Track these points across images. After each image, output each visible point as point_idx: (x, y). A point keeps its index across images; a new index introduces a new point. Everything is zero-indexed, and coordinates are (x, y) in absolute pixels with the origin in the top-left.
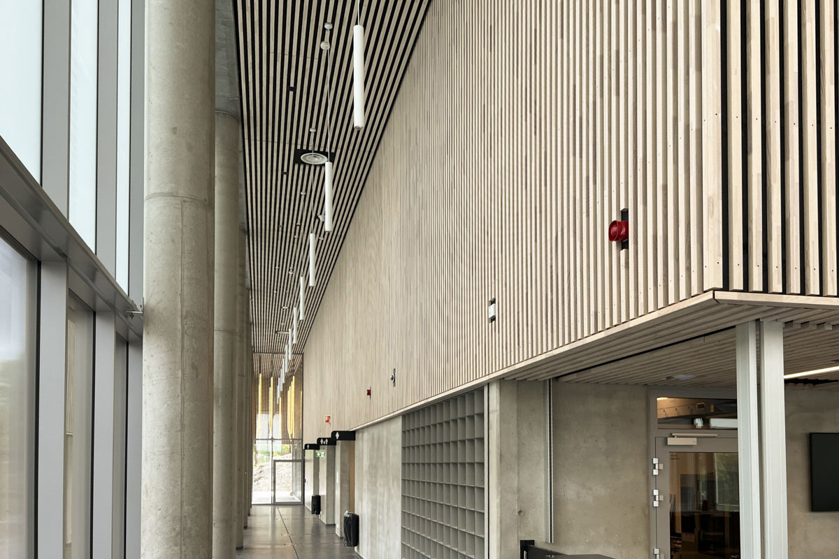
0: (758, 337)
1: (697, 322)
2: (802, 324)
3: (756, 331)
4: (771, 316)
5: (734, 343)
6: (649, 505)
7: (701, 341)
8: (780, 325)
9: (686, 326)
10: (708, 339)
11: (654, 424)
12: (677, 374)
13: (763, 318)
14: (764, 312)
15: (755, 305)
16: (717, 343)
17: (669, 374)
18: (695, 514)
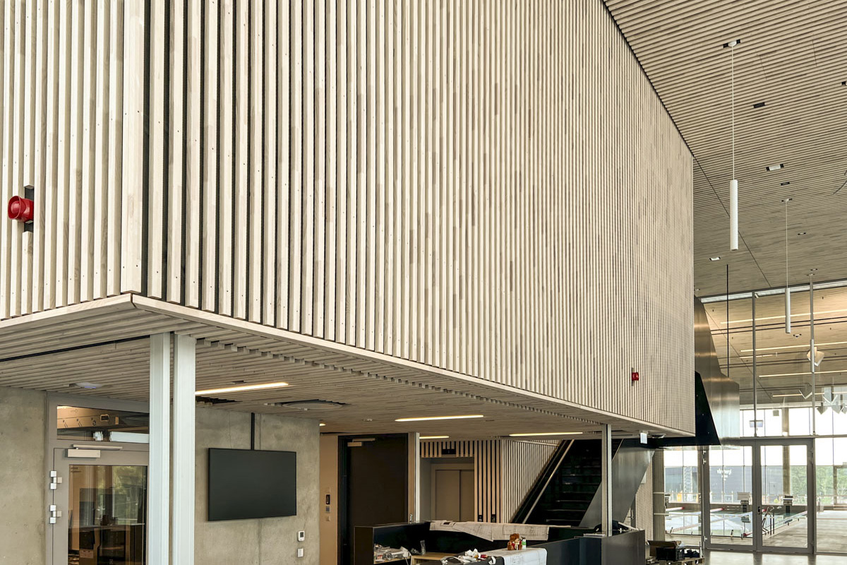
0: (172, 350)
1: (110, 326)
2: (212, 342)
3: (171, 343)
4: (185, 330)
5: (147, 354)
6: (44, 522)
7: (111, 347)
8: (193, 340)
9: (98, 328)
10: (120, 346)
11: (53, 434)
12: (83, 381)
13: (178, 331)
14: (179, 324)
15: (171, 317)
16: (129, 352)
17: (73, 380)
18: (95, 529)
